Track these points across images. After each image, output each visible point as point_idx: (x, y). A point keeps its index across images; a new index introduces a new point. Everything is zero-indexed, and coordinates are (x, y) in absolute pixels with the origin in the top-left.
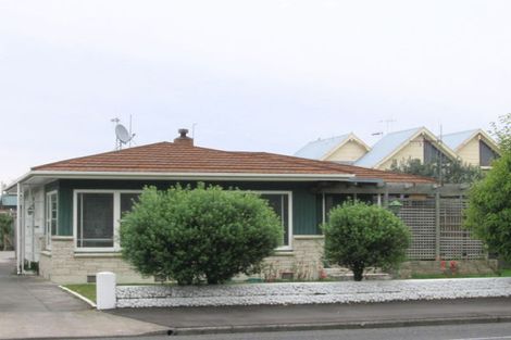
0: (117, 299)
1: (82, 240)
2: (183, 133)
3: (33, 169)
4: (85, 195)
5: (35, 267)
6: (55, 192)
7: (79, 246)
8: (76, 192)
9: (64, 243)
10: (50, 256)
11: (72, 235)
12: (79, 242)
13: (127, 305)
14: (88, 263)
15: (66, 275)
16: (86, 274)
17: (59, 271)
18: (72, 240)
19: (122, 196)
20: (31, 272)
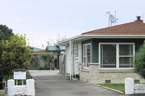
0: (135, 90)
1: (102, 65)
2: (139, 18)
3: (82, 34)
4: (104, 45)
5: (78, 76)
6: (90, 44)
7: (101, 67)
8: (100, 44)
9: (95, 66)
10: (88, 72)
11: (98, 62)
12: (101, 66)
13: (139, 92)
14: (106, 75)
15: (96, 80)
16: (105, 79)
17: (93, 78)
18: (98, 65)
19: (120, 45)
20: (76, 79)
